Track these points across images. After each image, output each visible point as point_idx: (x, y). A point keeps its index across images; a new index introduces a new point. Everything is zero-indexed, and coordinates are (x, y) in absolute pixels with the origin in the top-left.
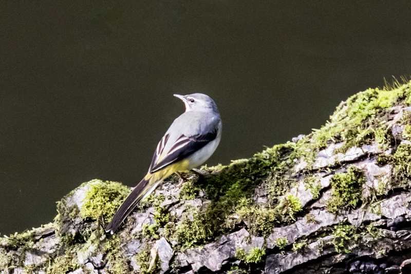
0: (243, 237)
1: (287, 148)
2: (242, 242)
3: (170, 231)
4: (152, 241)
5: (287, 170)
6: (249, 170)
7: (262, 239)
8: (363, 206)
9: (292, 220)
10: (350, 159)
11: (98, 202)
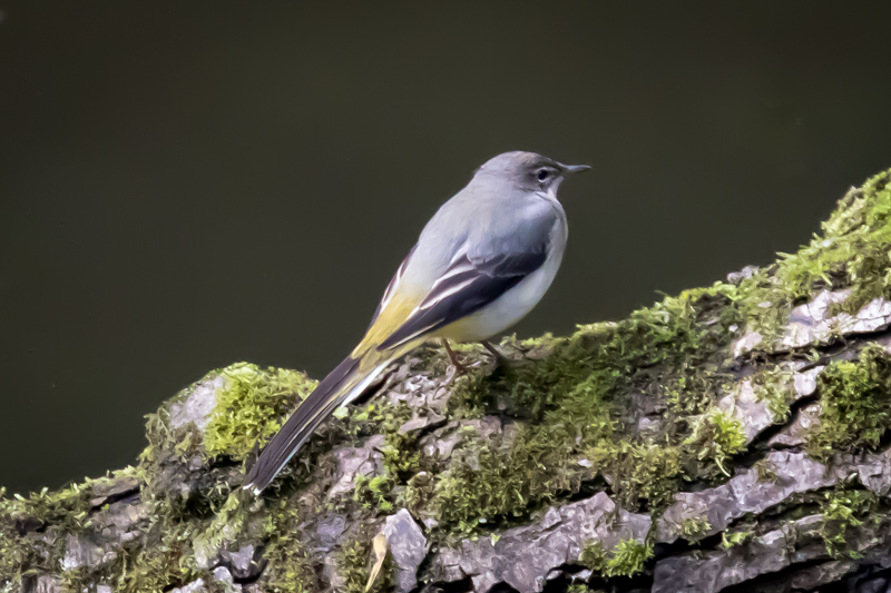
0: (600, 513)
1: (714, 299)
2: (597, 525)
3: (420, 494)
4: (378, 516)
5: (712, 353)
6: (618, 349)
7: (646, 518)
9: (721, 475)
10: (868, 330)
11: (248, 417)
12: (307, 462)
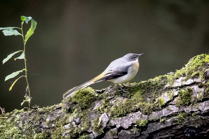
0: (139, 115)
1: (164, 77)
2: (138, 117)
3: (108, 110)
4: (101, 114)
5: (161, 87)
6: (145, 86)
7: (147, 116)
8: (191, 105)
9: (160, 109)
10: (188, 84)
11: (80, 95)
12: (89, 103)
